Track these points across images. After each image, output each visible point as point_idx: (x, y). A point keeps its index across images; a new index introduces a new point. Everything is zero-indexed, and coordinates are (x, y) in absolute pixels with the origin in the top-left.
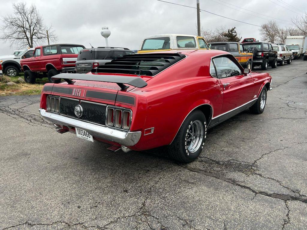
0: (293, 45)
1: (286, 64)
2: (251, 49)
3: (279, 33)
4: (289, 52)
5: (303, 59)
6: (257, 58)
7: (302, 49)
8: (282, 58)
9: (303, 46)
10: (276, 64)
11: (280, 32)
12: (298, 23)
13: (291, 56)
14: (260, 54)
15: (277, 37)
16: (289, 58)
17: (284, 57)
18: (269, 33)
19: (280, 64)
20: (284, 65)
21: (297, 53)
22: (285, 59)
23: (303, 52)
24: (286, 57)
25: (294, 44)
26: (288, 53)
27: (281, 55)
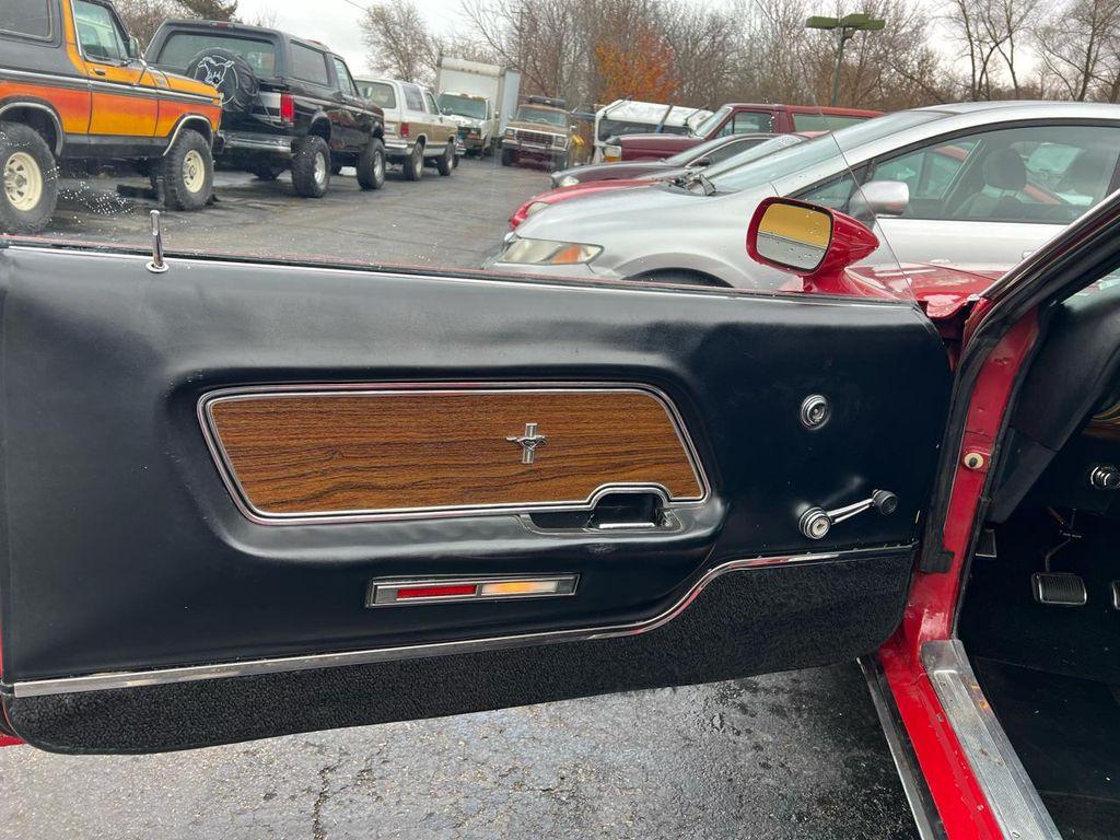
0: (464, 97)
1: (434, 176)
2: (218, 60)
3: (429, 52)
4: (441, 119)
5: (500, 158)
6: (257, 121)
7: (496, 117)
8: (410, 146)
9: (499, 107)
10: (378, 171)
11: (435, 51)
12: (482, 14)
13: (451, 140)
14: (274, 100)
15: (424, 67)
16: (441, 147)
17: (422, 140)
18: (395, 43)
19: (404, 170)
20: (426, 177)
21: (479, 131)
22: (427, 152)
23: (501, 133)
24: (428, 143)
25: (470, 96)
26: (437, 123)
27: (404, 129)
